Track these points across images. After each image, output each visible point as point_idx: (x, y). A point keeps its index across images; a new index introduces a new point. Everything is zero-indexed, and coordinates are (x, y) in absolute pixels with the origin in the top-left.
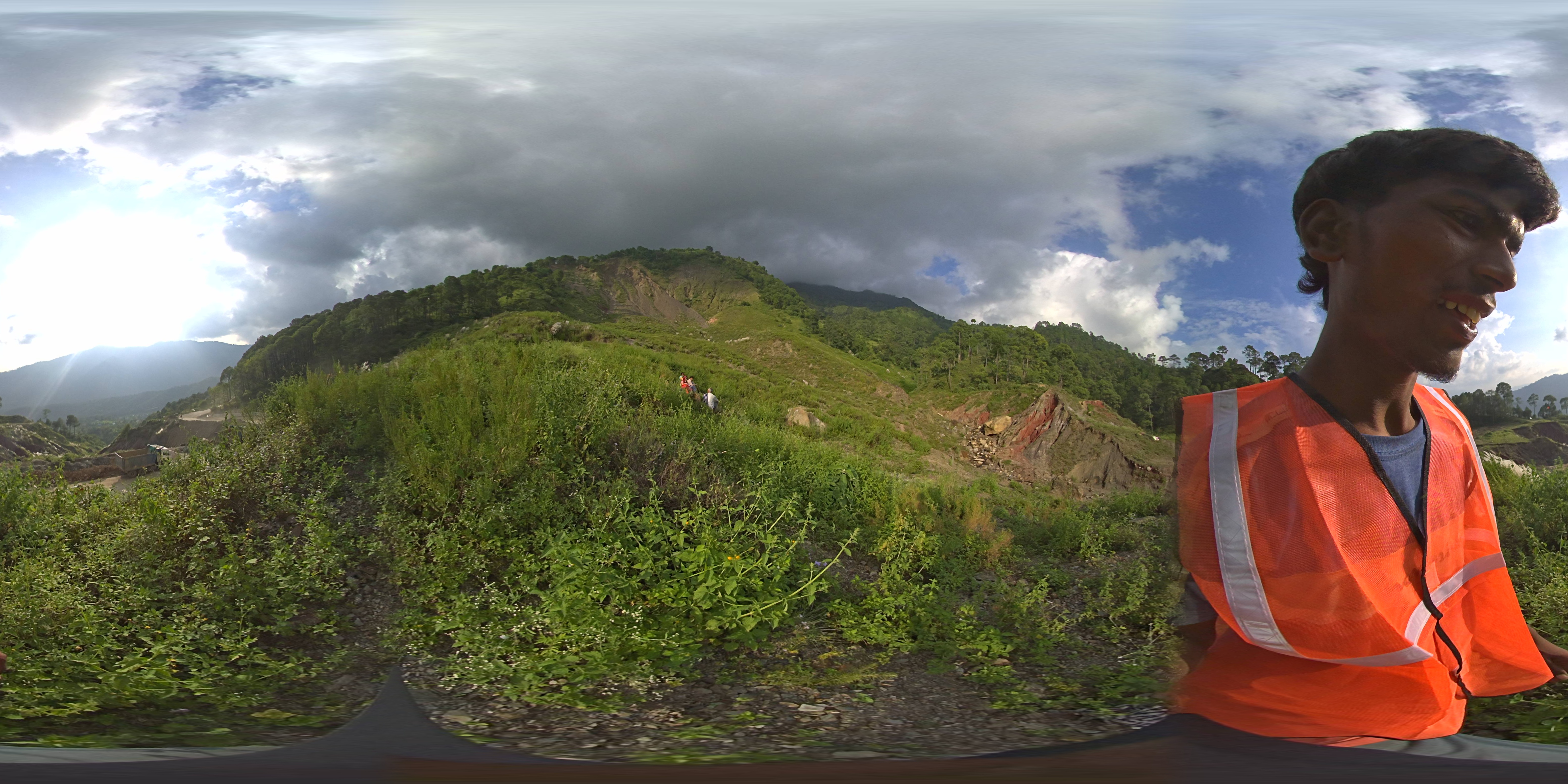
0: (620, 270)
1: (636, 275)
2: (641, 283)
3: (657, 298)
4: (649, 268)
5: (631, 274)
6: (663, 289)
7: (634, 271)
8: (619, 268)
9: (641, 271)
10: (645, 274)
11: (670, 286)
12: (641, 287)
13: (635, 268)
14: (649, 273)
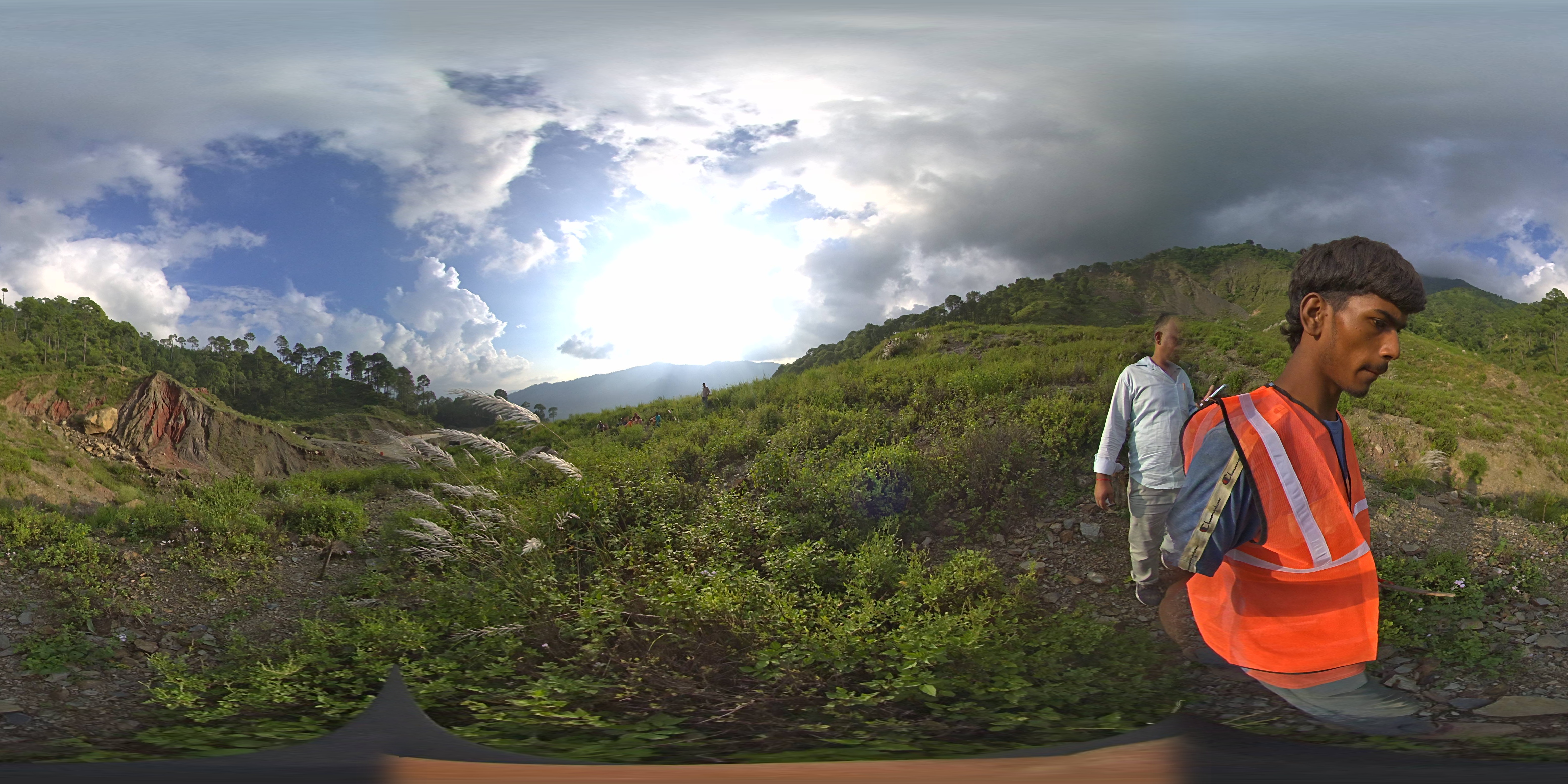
0: (1156, 273)
1: (1173, 275)
2: (1179, 283)
3: (1197, 296)
4: (1189, 267)
5: (1168, 275)
6: (1204, 287)
7: (1171, 272)
8: (1155, 271)
9: (1180, 271)
10: (1184, 274)
11: (1212, 284)
12: (1180, 287)
13: (1172, 268)
14: (1188, 272)
